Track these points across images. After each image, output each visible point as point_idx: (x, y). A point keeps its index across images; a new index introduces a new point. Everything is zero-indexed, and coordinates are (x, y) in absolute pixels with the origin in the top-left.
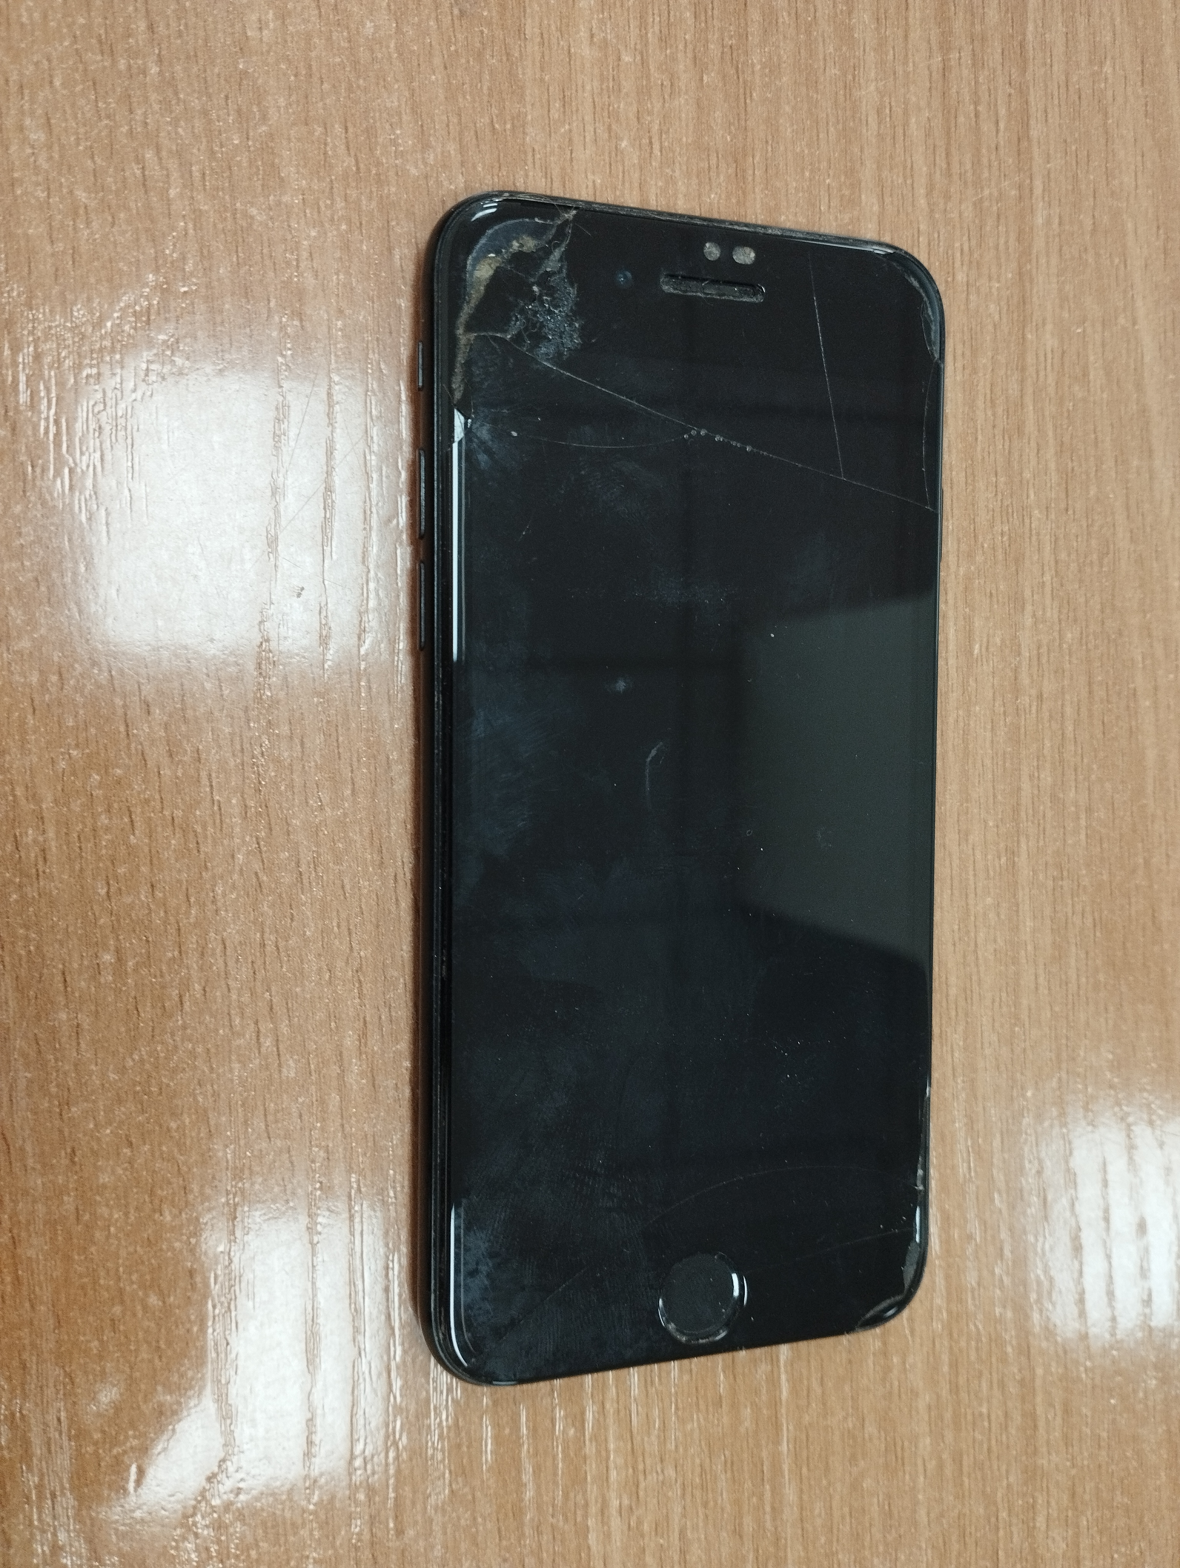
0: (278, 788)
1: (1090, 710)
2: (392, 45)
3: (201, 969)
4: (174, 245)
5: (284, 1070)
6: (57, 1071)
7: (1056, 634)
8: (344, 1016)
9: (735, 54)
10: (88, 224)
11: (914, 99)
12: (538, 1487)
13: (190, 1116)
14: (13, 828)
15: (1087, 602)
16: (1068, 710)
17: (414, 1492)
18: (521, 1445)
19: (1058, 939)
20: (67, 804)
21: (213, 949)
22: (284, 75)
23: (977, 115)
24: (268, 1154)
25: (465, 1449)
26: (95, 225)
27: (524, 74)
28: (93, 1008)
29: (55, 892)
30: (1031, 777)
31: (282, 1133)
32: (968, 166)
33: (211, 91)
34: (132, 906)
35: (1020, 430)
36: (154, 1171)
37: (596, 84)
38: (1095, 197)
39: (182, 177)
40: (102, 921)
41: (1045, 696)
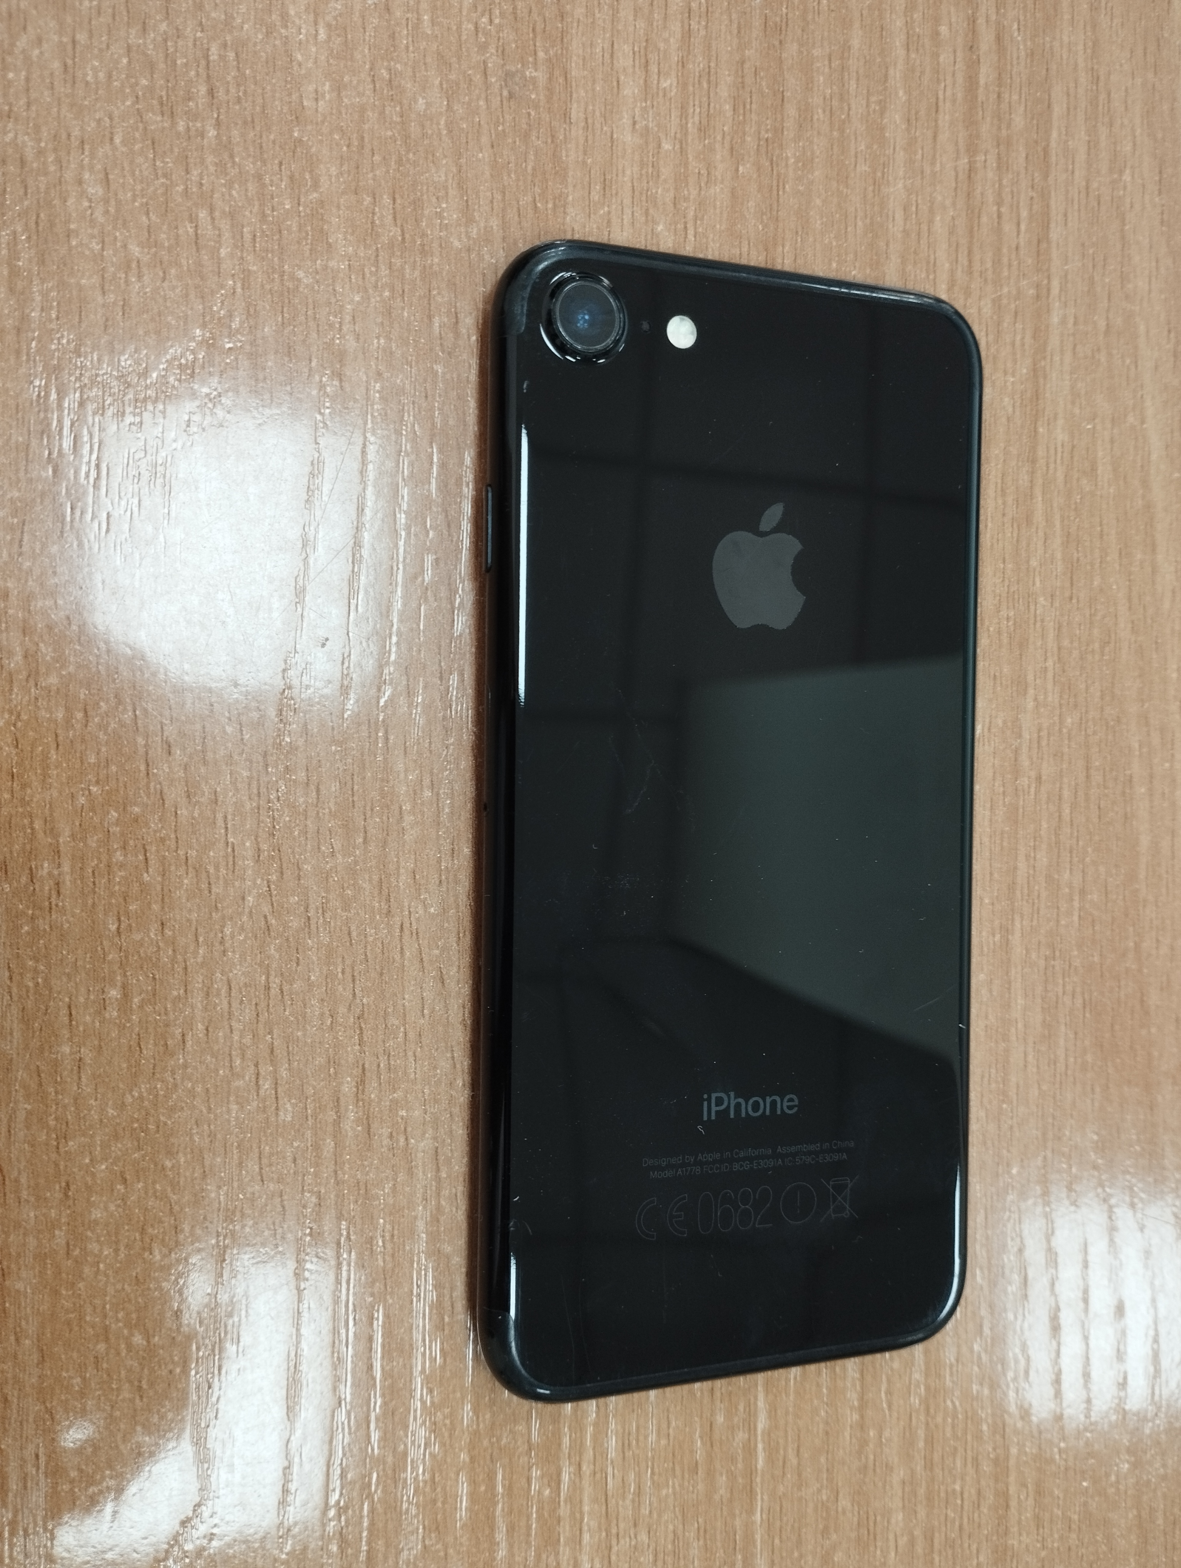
0: (292, 833)
1: (1086, 794)
2: (442, 122)
3: (205, 1009)
4: (222, 302)
5: (281, 1113)
6: (57, 1104)
7: (1056, 718)
8: (343, 1062)
9: (770, 148)
10: (140, 277)
11: (939, 198)
12: (511, 1546)
13: (185, 1155)
14: (30, 861)
15: (1087, 689)
16: (1066, 793)
17: (387, 1545)
18: (495, 1504)
19: (1048, 1018)
20: (84, 839)
21: (219, 990)
22: (337, 144)
23: (999, 216)
24: (260, 1197)
25: (439, 1504)
26: (146, 279)
27: (567, 156)
28: (96, 1043)
29: (66, 926)
30: (1027, 857)
31: (275, 1176)
32: (989, 265)
33: (265, 156)
34: (141, 943)
35: (1029, 520)
36: (146, 1209)
37: (636, 169)
38: (1109, 300)
39: (234, 237)
40: (111, 956)
41: (1044, 778)
